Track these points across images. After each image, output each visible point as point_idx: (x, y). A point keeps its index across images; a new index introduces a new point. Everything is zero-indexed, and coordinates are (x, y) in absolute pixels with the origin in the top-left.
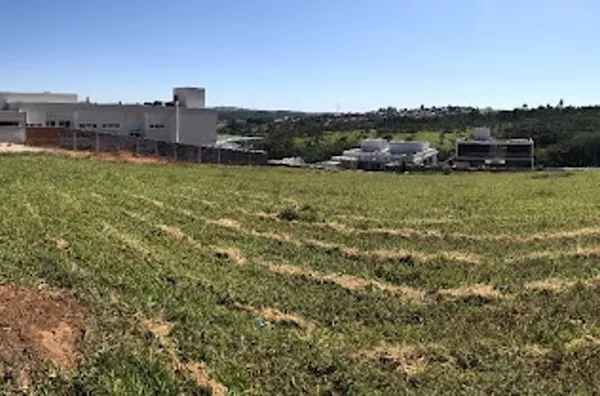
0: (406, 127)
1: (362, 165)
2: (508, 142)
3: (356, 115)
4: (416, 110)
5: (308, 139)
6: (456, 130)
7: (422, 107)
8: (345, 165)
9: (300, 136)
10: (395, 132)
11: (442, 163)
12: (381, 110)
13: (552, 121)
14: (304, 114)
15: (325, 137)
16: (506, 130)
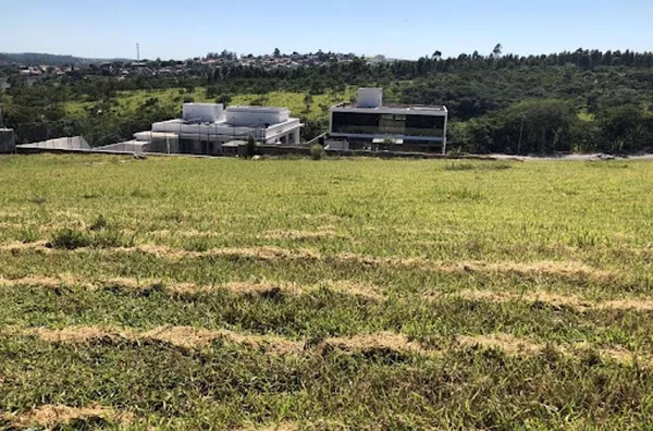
0: (251, 84)
1: (185, 146)
2: (408, 111)
3: (171, 64)
4: (267, 56)
5: (91, 105)
6: (328, 91)
7: (277, 51)
8: (157, 146)
9: (76, 99)
10: (234, 91)
11: (308, 142)
12: (210, 56)
13: (480, 79)
14: (77, 59)
15: (120, 100)
16: (407, 92)
